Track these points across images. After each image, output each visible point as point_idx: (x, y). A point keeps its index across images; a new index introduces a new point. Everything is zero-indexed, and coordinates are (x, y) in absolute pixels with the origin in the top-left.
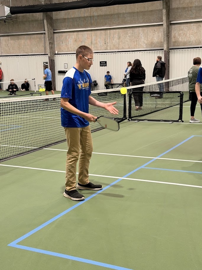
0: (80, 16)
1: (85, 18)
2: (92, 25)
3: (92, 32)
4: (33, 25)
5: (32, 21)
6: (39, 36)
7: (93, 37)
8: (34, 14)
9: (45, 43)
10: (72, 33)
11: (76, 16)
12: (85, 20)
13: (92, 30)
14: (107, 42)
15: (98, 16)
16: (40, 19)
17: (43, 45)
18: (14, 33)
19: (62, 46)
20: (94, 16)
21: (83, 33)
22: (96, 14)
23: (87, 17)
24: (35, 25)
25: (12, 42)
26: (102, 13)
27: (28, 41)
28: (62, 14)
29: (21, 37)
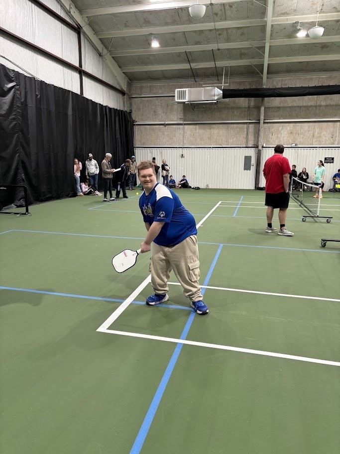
0: (301, 104)
1: (307, 107)
2: (316, 116)
3: (316, 124)
4: (233, 112)
5: (233, 108)
6: (240, 125)
7: (317, 130)
8: (237, 99)
9: (247, 134)
10: (287, 124)
11: (295, 105)
12: (308, 109)
13: (315, 122)
14: (335, 136)
15: (327, 106)
16: (243, 106)
17: (245, 136)
18: (205, 121)
19: (272, 138)
20: (320, 106)
21: (302, 124)
22: (323, 103)
23: (311, 106)
24: (235, 113)
25: (201, 131)
26: (332, 103)
27: (225, 132)
28: (277, 101)
29: (214, 126)
